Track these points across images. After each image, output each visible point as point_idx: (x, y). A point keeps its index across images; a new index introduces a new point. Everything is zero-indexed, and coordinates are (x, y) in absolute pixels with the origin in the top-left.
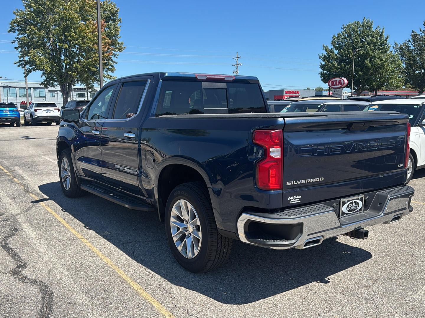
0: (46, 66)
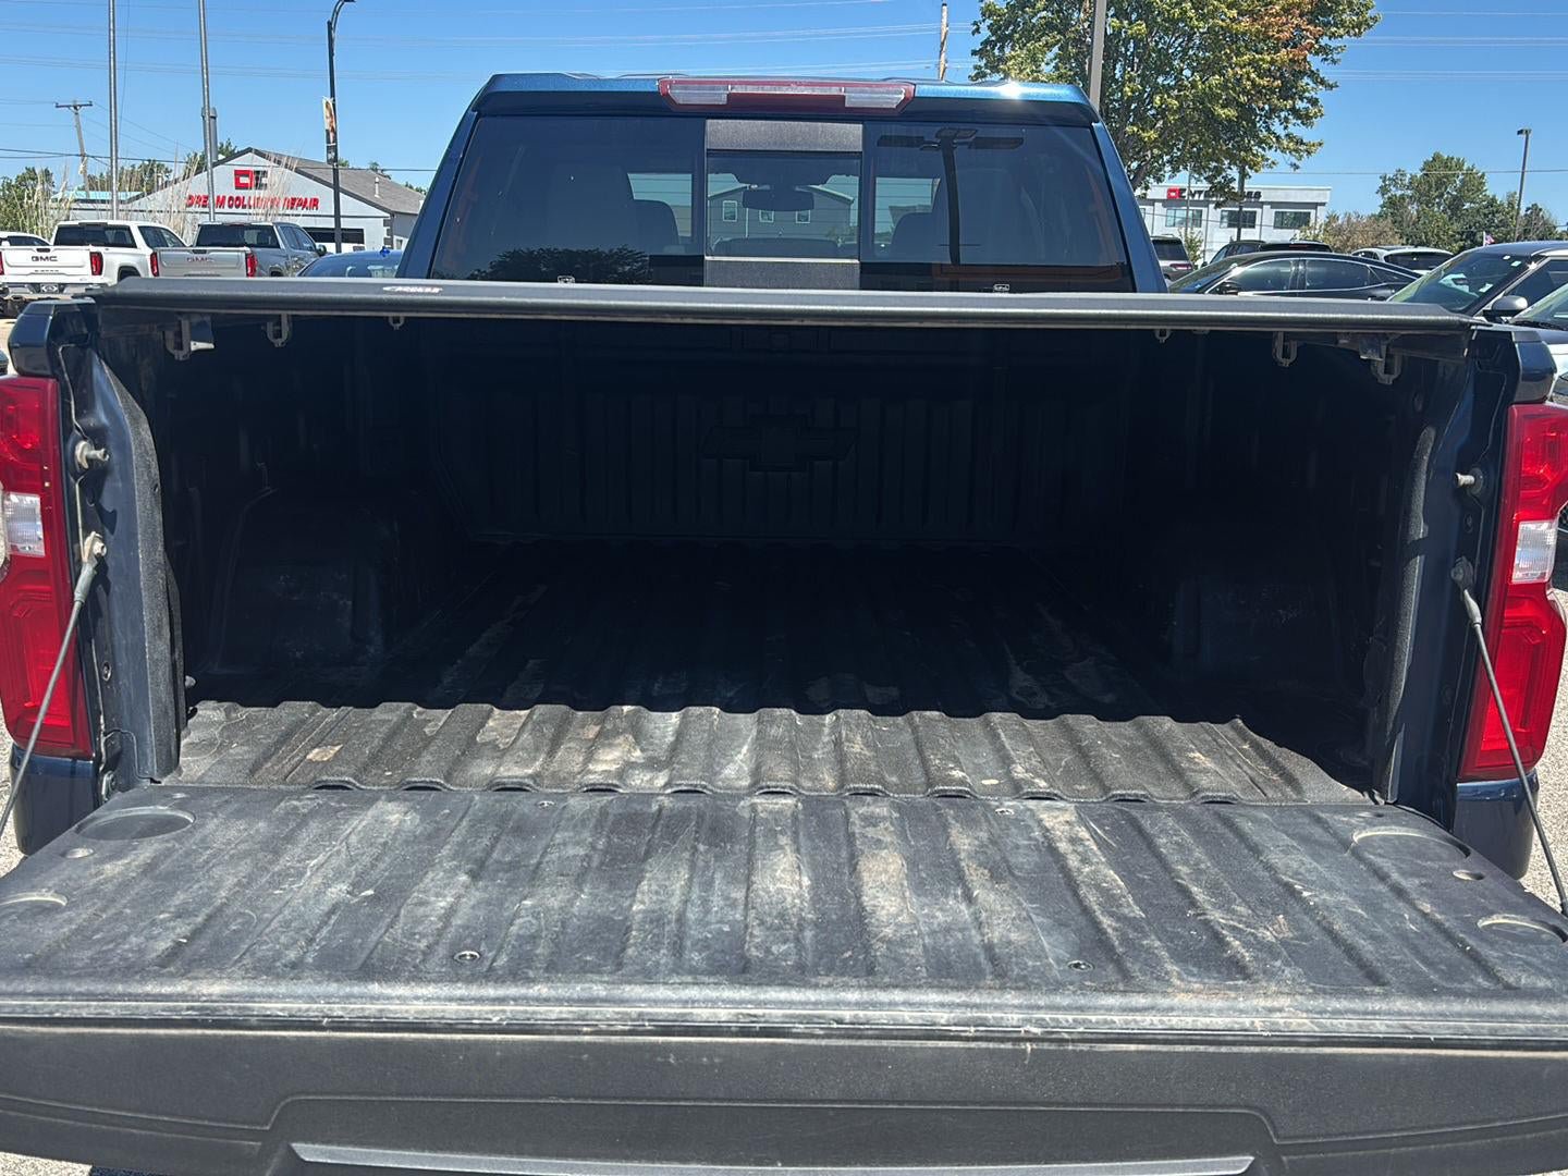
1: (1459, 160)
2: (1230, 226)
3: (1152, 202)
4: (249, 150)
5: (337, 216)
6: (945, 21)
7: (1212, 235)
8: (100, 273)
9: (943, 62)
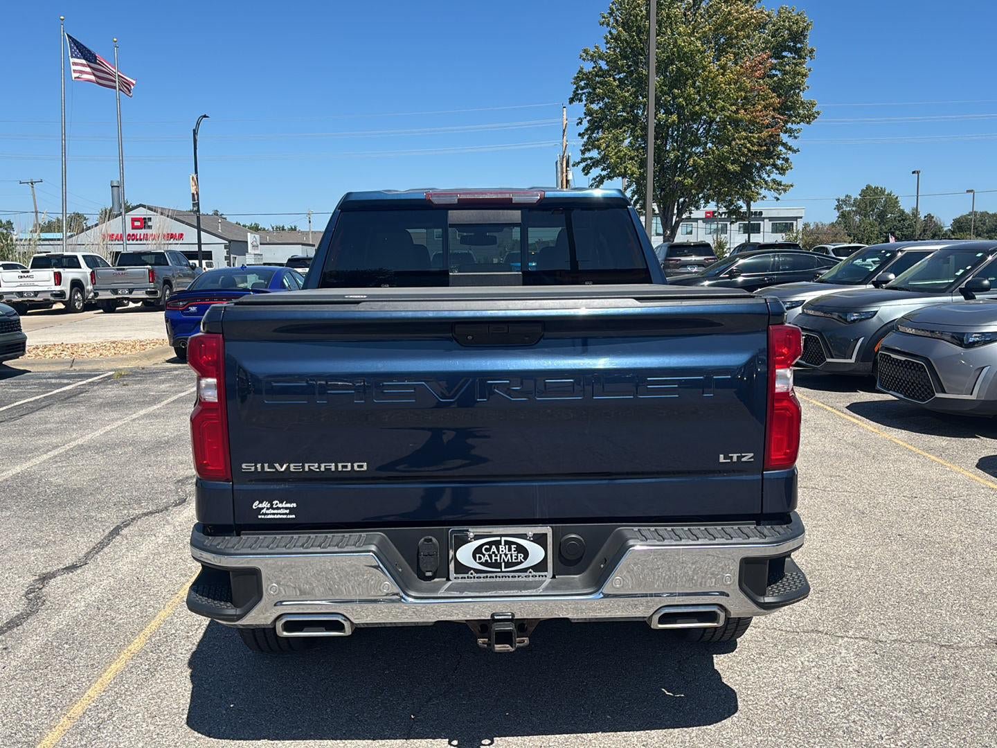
0: (629, 166)
1: (882, 189)
2: (744, 233)
3: (696, 220)
4: (140, 206)
5: (200, 244)
6: (565, 117)
7: (734, 238)
8: (60, 285)
9: (565, 141)
